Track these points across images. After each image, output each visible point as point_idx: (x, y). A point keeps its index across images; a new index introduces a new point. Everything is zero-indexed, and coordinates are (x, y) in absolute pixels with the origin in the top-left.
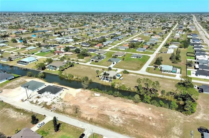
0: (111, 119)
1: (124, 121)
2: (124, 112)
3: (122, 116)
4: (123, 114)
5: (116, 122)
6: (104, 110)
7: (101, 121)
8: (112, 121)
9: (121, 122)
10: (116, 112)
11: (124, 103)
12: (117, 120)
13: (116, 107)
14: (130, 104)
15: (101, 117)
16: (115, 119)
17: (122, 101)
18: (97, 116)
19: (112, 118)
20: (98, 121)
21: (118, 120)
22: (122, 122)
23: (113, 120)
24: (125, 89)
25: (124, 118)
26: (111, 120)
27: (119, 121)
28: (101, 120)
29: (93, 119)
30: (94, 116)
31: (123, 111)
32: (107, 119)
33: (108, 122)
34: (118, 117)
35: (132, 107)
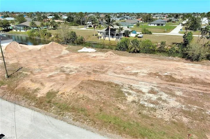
0: (129, 94)
1: (182, 100)
2: (171, 76)
3: (171, 88)
4: (167, 81)
5: (152, 106)
6: (104, 73)
7: (89, 100)
8: (134, 102)
9: (173, 103)
10: (144, 76)
11: (159, 61)
12: (154, 97)
13: (140, 67)
14: (177, 63)
15: (91, 89)
16: (144, 93)
17: (154, 58)
18: (74, 86)
19: (131, 91)
20: (77, 101)
21: (160, 99)
22: (178, 103)
23: (138, 96)
24: (151, 48)
25: (178, 93)
26: (130, 99)
27: (165, 101)
28: (90, 96)
29: (60, 93)
30: (65, 86)
31: (166, 74)
32: (112, 94)
33: (119, 106)
34: (156, 89)
35: (189, 68)
